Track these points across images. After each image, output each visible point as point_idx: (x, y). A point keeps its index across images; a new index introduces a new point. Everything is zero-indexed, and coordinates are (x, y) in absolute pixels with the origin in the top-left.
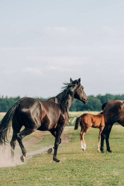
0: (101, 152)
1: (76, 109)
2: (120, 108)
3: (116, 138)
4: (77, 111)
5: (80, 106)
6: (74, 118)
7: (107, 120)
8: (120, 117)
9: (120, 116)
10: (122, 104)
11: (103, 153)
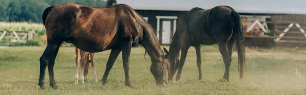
0: (40, 87)
1: (8, 18)
2: (75, 17)
3: (69, 68)
4: (10, 21)
5: (15, 14)
6: (2, 32)
7: (52, 36)
8: (74, 32)
9: (74, 30)
10: (78, 10)
11: (42, 89)
